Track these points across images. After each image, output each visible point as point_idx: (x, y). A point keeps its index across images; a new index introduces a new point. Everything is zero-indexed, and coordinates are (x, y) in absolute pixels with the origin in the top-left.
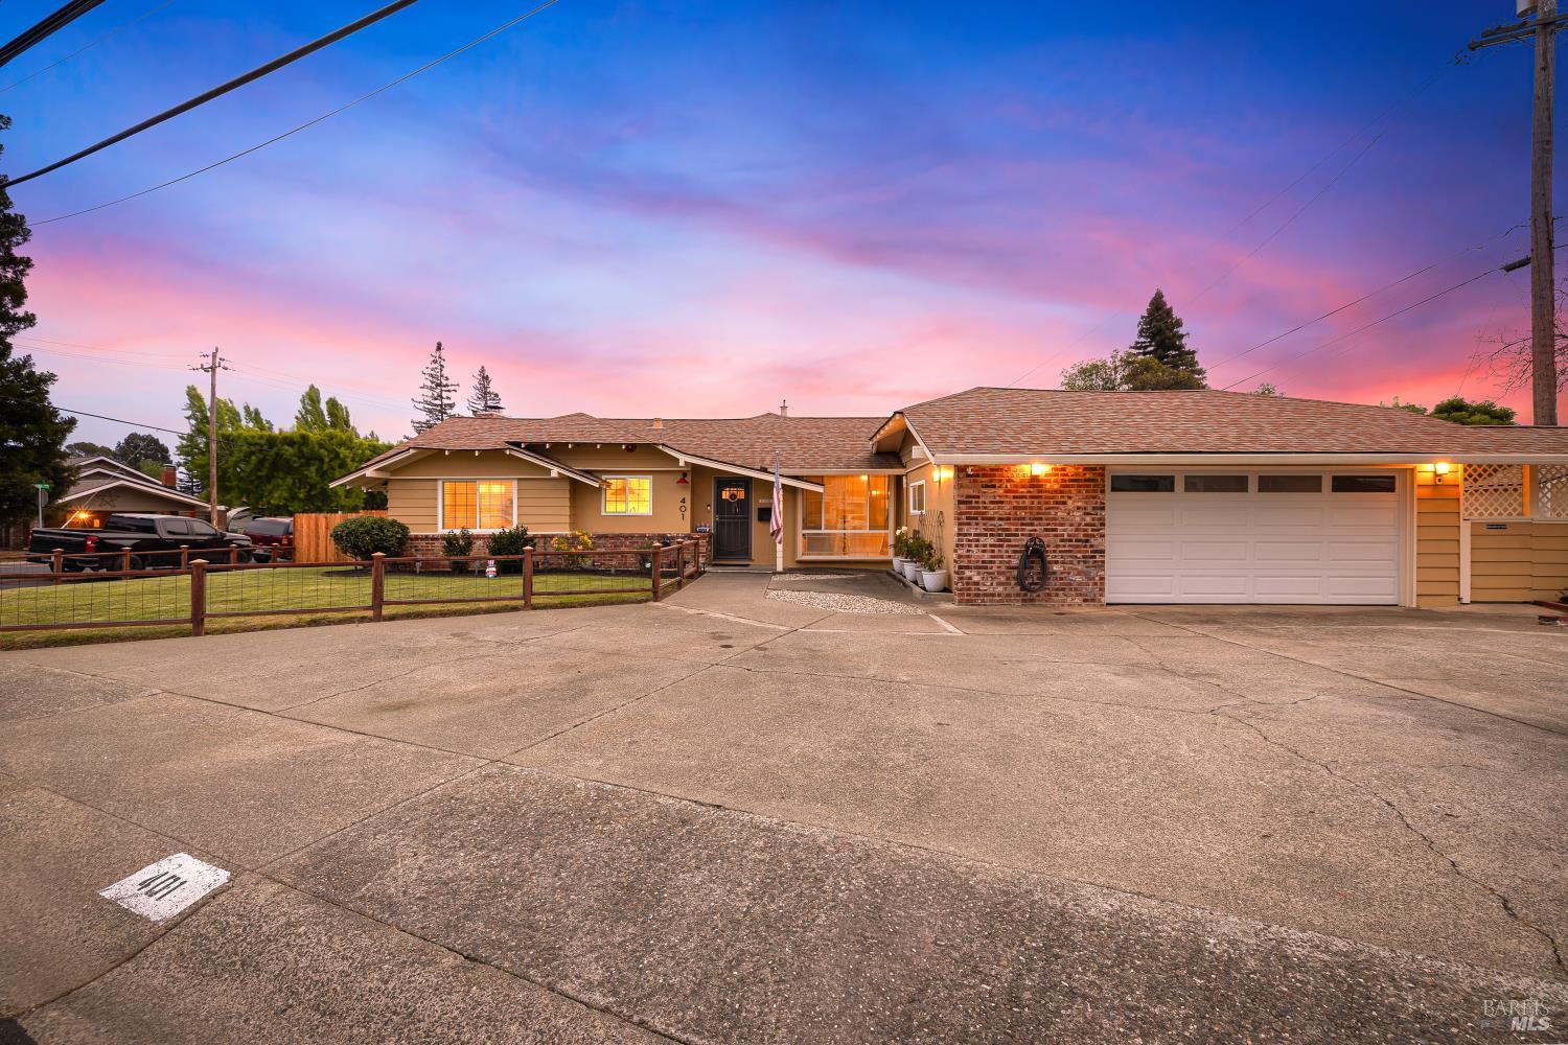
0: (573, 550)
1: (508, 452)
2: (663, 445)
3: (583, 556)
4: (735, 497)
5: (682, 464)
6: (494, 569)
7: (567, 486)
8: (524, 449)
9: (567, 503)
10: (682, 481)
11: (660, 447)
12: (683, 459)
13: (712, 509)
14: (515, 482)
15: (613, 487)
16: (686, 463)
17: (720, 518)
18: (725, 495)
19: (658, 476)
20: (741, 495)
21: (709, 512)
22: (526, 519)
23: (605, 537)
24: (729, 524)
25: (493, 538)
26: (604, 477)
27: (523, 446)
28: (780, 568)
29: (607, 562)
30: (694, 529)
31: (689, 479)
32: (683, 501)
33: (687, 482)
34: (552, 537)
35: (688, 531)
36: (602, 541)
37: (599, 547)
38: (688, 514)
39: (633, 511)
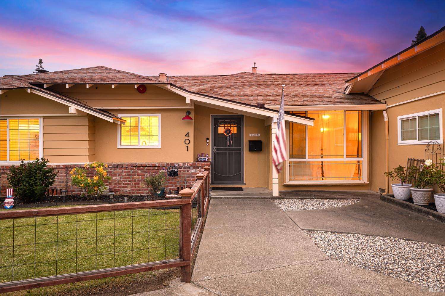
0: (89, 180)
1: (29, 91)
2: (171, 84)
3: (99, 185)
4: (230, 131)
5: (188, 101)
6: (12, 200)
7: (86, 122)
8: (46, 89)
9: (86, 137)
10: (188, 117)
11: (169, 87)
12: (189, 97)
13: (210, 142)
14: (41, 120)
15: (127, 124)
16: (191, 100)
17: (217, 150)
18: (221, 130)
19: (166, 114)
20: (234, 130)
21: (208, 145)
22: (50, 152)
23: (120, 166)
24: (225, 154)
25: (13, 169)
26: (119, 115)
27: (45, 86)
28: (276, 193)
29: (121, 189)
30: (196, 160)
31: (192, 116)
32: (188, 135)
33: (191, 119)
34: (72, 167)
35: (191, 160)
36: (117, 170)
37: (115, 176)
38: (191, 146)
39: (144, 144)
